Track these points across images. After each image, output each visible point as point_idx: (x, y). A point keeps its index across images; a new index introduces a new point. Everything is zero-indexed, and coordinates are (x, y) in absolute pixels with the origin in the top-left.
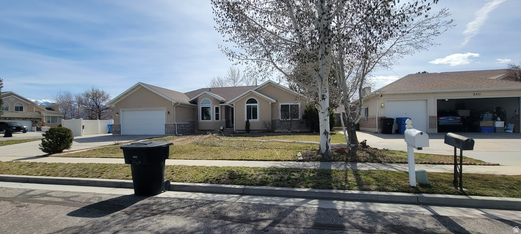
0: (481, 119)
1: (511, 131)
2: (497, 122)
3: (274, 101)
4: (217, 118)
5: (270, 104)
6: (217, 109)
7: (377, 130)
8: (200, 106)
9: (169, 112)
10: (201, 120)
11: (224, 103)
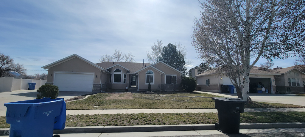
0: (257, 87)
1: (268, 93)
2: (263, 89)
3: (164, 73)
4: (124, 82)
5: (161, 74)
6: (125, 75)
7: (219, 91)
8: (114, 73)
9: (97, 76)
10: (113, 82)
11: (129, 72)
